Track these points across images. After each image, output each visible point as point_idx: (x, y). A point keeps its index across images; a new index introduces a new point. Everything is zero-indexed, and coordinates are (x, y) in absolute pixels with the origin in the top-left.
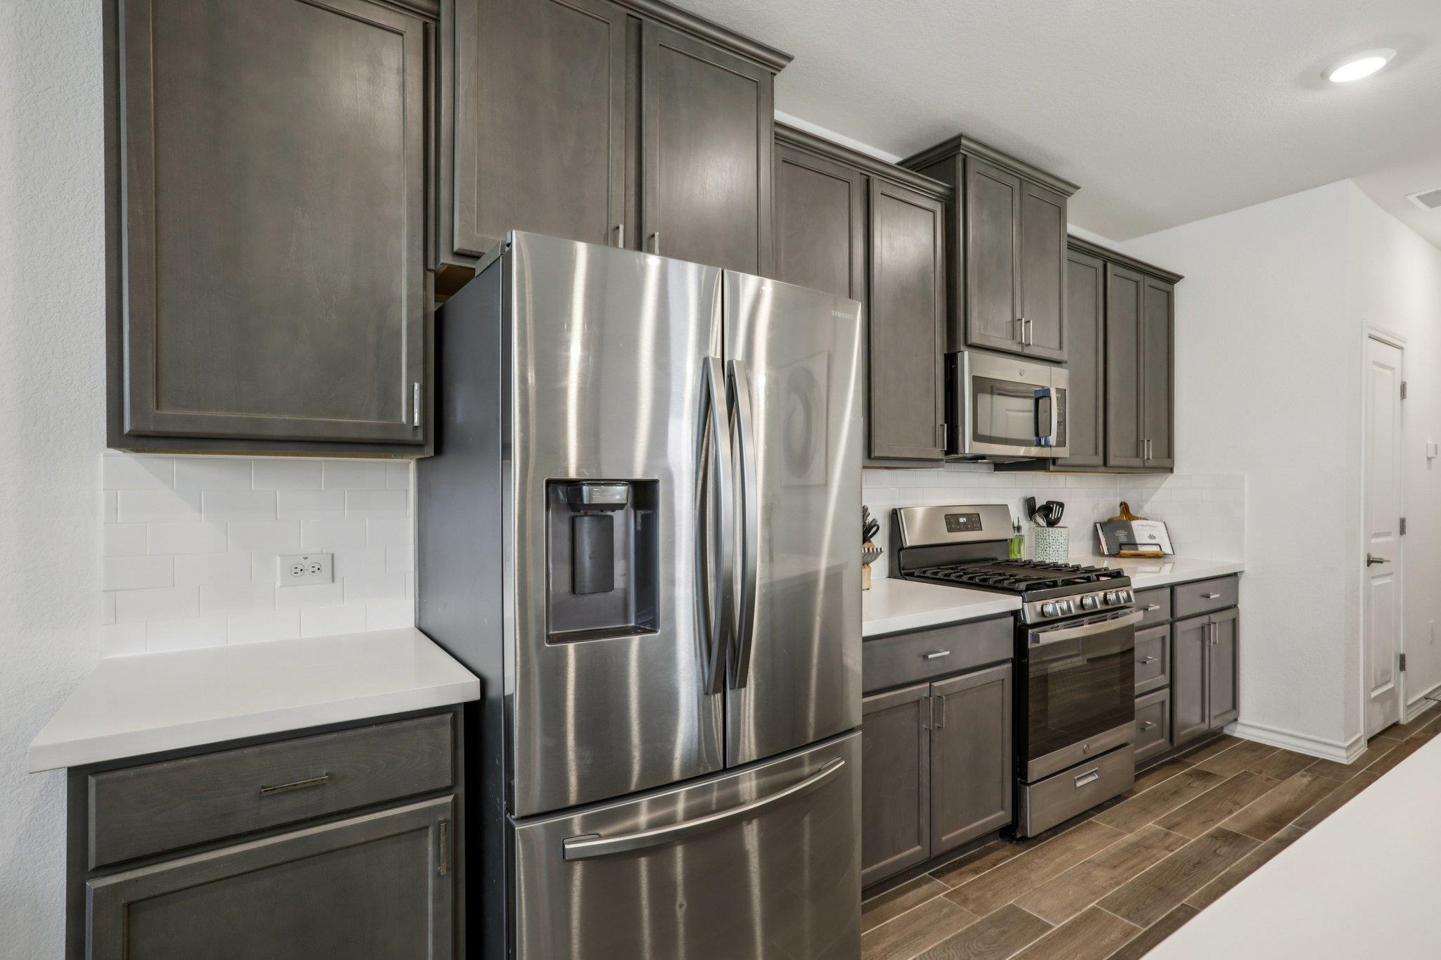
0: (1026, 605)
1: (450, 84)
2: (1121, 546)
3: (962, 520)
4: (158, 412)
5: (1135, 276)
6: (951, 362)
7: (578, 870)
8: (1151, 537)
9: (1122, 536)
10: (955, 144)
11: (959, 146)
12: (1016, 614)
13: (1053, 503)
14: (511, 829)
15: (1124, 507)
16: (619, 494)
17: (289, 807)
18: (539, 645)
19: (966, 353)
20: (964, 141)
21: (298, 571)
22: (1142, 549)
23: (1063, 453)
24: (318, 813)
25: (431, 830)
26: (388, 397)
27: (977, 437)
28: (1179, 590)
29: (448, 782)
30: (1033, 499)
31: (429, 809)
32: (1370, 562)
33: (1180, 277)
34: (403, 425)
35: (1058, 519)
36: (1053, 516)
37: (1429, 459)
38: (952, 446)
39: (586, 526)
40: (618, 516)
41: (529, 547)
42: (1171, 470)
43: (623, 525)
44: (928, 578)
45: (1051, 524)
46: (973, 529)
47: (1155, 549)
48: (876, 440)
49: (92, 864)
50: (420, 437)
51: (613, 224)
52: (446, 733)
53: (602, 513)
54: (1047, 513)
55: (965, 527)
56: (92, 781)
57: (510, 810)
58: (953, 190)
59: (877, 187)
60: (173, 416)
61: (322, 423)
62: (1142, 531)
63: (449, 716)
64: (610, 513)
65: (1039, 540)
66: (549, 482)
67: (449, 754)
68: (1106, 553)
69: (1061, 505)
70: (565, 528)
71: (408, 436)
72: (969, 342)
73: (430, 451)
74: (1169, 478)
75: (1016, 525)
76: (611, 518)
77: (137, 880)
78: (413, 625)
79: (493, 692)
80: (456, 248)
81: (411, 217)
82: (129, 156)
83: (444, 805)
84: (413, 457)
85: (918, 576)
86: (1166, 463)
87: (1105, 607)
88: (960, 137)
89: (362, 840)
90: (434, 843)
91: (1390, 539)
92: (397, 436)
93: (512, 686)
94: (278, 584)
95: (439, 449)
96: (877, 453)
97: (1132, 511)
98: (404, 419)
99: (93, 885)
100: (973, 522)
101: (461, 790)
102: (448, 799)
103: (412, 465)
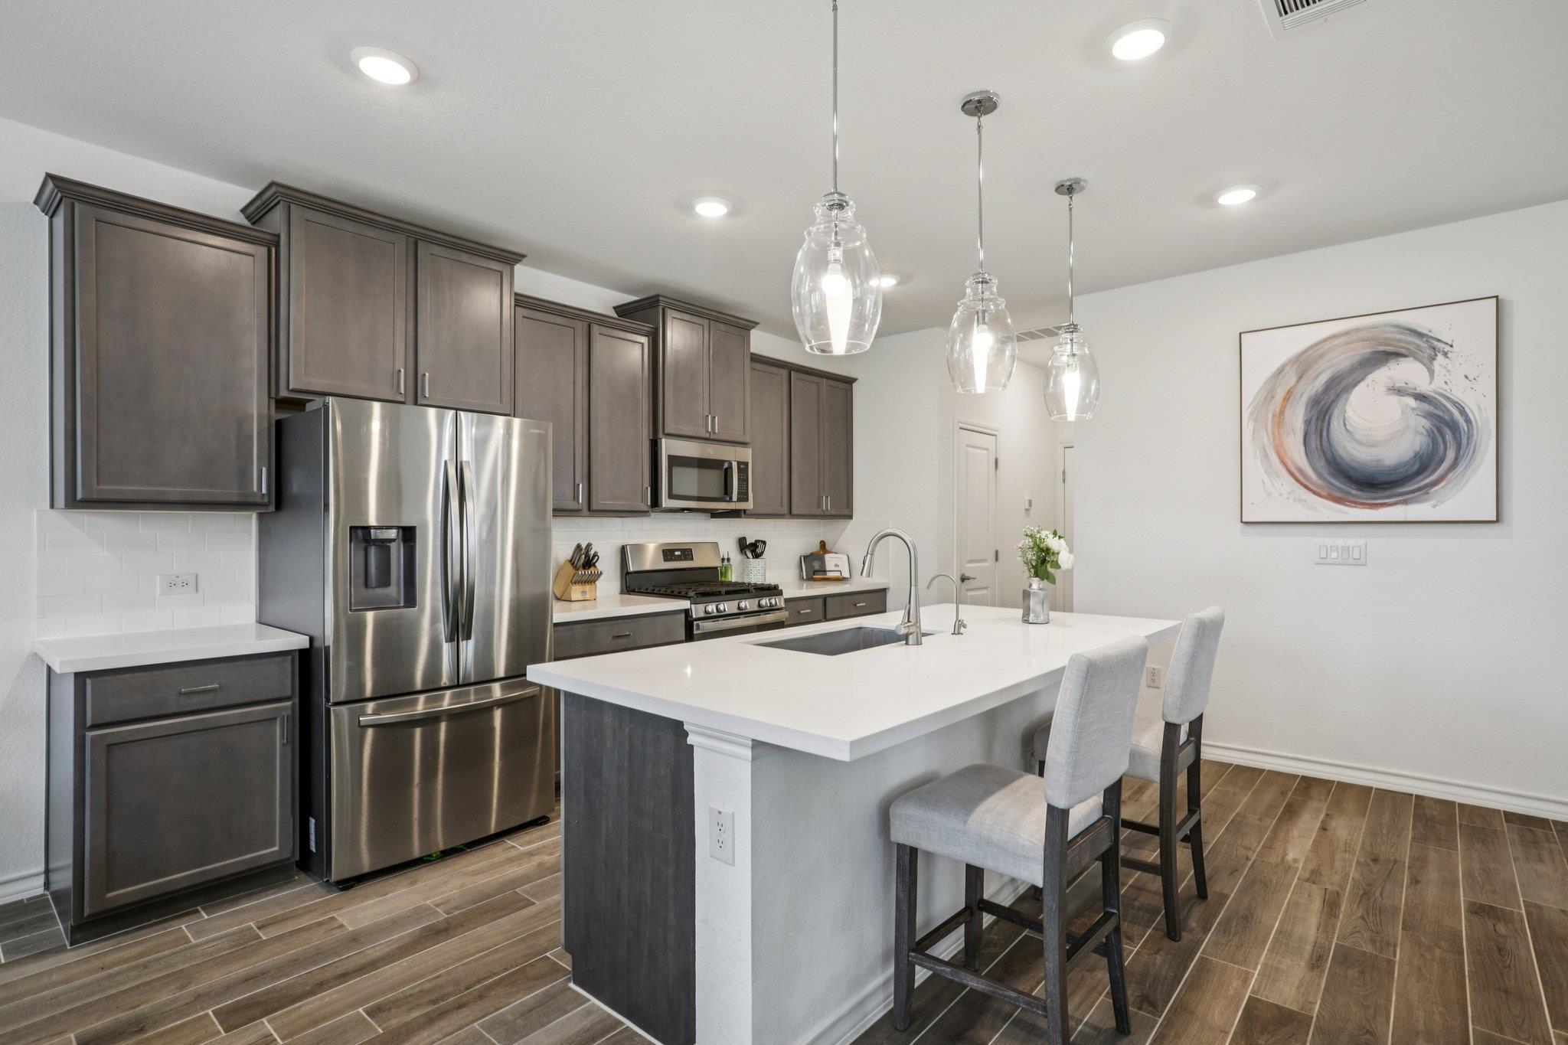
0: (693, 606)
1: (286, 294)
2: (815, 572)
3: (677, 553)
4: (98, 487)
5: (815, 379)
6: (655, 445)
7: (370, 732)
8: (836, 565)
9: (816, 565)
10: (655, 299)
11: (658, 301)
12: (687, 612)
13: (759, 541)
14: (328, 711)
15: (823, 544)
16: (392, 534)
17: (195, 702)
18: (345, 613)
19: (663, 440)
20: (661, 298)
21: (172, 585)
22: (829, 575)
23: (749, 505)
24: (212, 706)
25: (278, 719)
26: (244, 475)
27: (671, 496)
28: (828, 600)
29: (289, 693)
30: (744, 538)
31: (278, 708)
32: (963, 579)
33: (856, 379)
34: (255, 493)
35: (762, 553)
36: (758, 551)
37: (1027, 510)
38: (655, 503)
39: (373, 551)
40: (393, 546)
41: (340, 554)
42: (851, 517)
43: (397, 552)
44: (643, 592)
45: (757, 556)
46: (686, 559)
47: (837, 574)
48: (594, 499)
49: (89, 723)
50: (266, 500)
51: (397, 369)
52: (288, 667)
53: (383, 545)
54: (752, 549)
55: (679, 558)
56: (89, 681)
57: (328, 700)
58: (656, 329)
59: (595, 328)
60: (108, 489)
61: (201, 493)
62: (830, 561)
63: (290, 657)
64: (389, 544)
65: (744, 569)
66: (351, 528)
67: (289, 679)
68: (805, 578)
69: (764, 543)
70: (361, 553)
71: (258, 500)
72: (666, 433)
73: (272, 508)
74: (850, 524)
75: (726, 557)
76: (389, 547)
77: (113, 733)
78: (254, 621)
79: (317, 644)
80: (291, 387)
81: (259, 367)
82: (81, 340)
83: (288, 706)
84: (255, 510)
85: (638, 592)
86: (845, 512)
87: (760, 609)
88: (658, 296)
89: (237, 722)
90: (280, 723)
91: (987, 564)
92: (251, 499)
93: (329, 641)
94: (158, 593)
95: (279, 506)
96: (594, 507)
97: (827, 548)
98: (255, 489)
99: (89, 734)
100: (687, 553)
101: (297, 700)
102: (289, 703)
103: (254, 516)
